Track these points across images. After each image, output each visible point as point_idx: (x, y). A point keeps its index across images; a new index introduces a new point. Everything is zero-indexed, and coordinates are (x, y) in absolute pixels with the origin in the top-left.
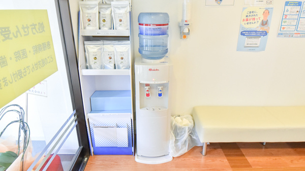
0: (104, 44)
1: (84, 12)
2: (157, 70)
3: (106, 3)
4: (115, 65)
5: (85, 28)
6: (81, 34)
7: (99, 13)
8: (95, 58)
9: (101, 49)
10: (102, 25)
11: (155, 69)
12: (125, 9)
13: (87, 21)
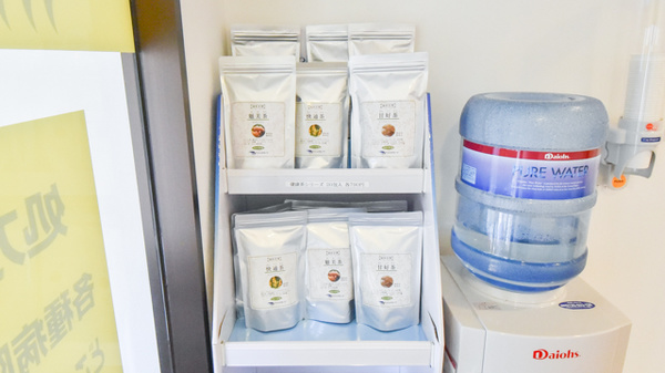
0: (308, 222)
1: (239, 98)
2: (569, 354)
3: (316, 59)
4: (352, 303)
5: (238, 164)
6: (222, 190)
7: (298, 99)
8: (276, 282)
9: (294, 242)
10: (305, 147)
11: (564, 351)
12: (410, 85)
13: (250, 135)
